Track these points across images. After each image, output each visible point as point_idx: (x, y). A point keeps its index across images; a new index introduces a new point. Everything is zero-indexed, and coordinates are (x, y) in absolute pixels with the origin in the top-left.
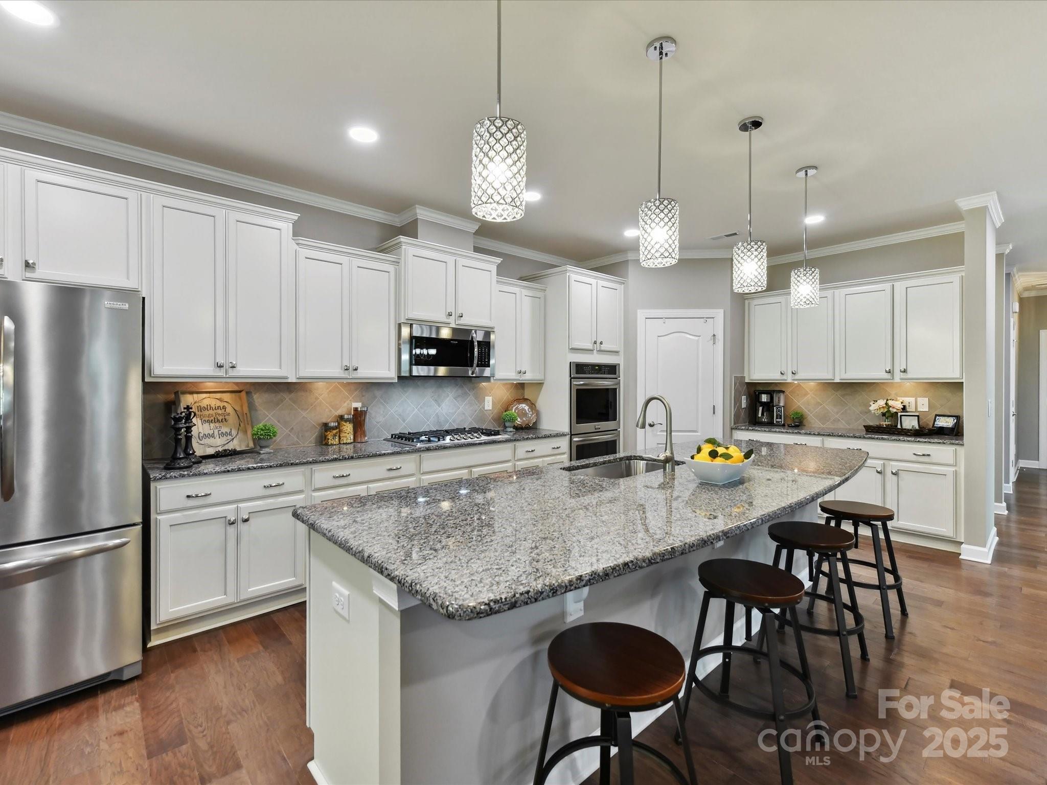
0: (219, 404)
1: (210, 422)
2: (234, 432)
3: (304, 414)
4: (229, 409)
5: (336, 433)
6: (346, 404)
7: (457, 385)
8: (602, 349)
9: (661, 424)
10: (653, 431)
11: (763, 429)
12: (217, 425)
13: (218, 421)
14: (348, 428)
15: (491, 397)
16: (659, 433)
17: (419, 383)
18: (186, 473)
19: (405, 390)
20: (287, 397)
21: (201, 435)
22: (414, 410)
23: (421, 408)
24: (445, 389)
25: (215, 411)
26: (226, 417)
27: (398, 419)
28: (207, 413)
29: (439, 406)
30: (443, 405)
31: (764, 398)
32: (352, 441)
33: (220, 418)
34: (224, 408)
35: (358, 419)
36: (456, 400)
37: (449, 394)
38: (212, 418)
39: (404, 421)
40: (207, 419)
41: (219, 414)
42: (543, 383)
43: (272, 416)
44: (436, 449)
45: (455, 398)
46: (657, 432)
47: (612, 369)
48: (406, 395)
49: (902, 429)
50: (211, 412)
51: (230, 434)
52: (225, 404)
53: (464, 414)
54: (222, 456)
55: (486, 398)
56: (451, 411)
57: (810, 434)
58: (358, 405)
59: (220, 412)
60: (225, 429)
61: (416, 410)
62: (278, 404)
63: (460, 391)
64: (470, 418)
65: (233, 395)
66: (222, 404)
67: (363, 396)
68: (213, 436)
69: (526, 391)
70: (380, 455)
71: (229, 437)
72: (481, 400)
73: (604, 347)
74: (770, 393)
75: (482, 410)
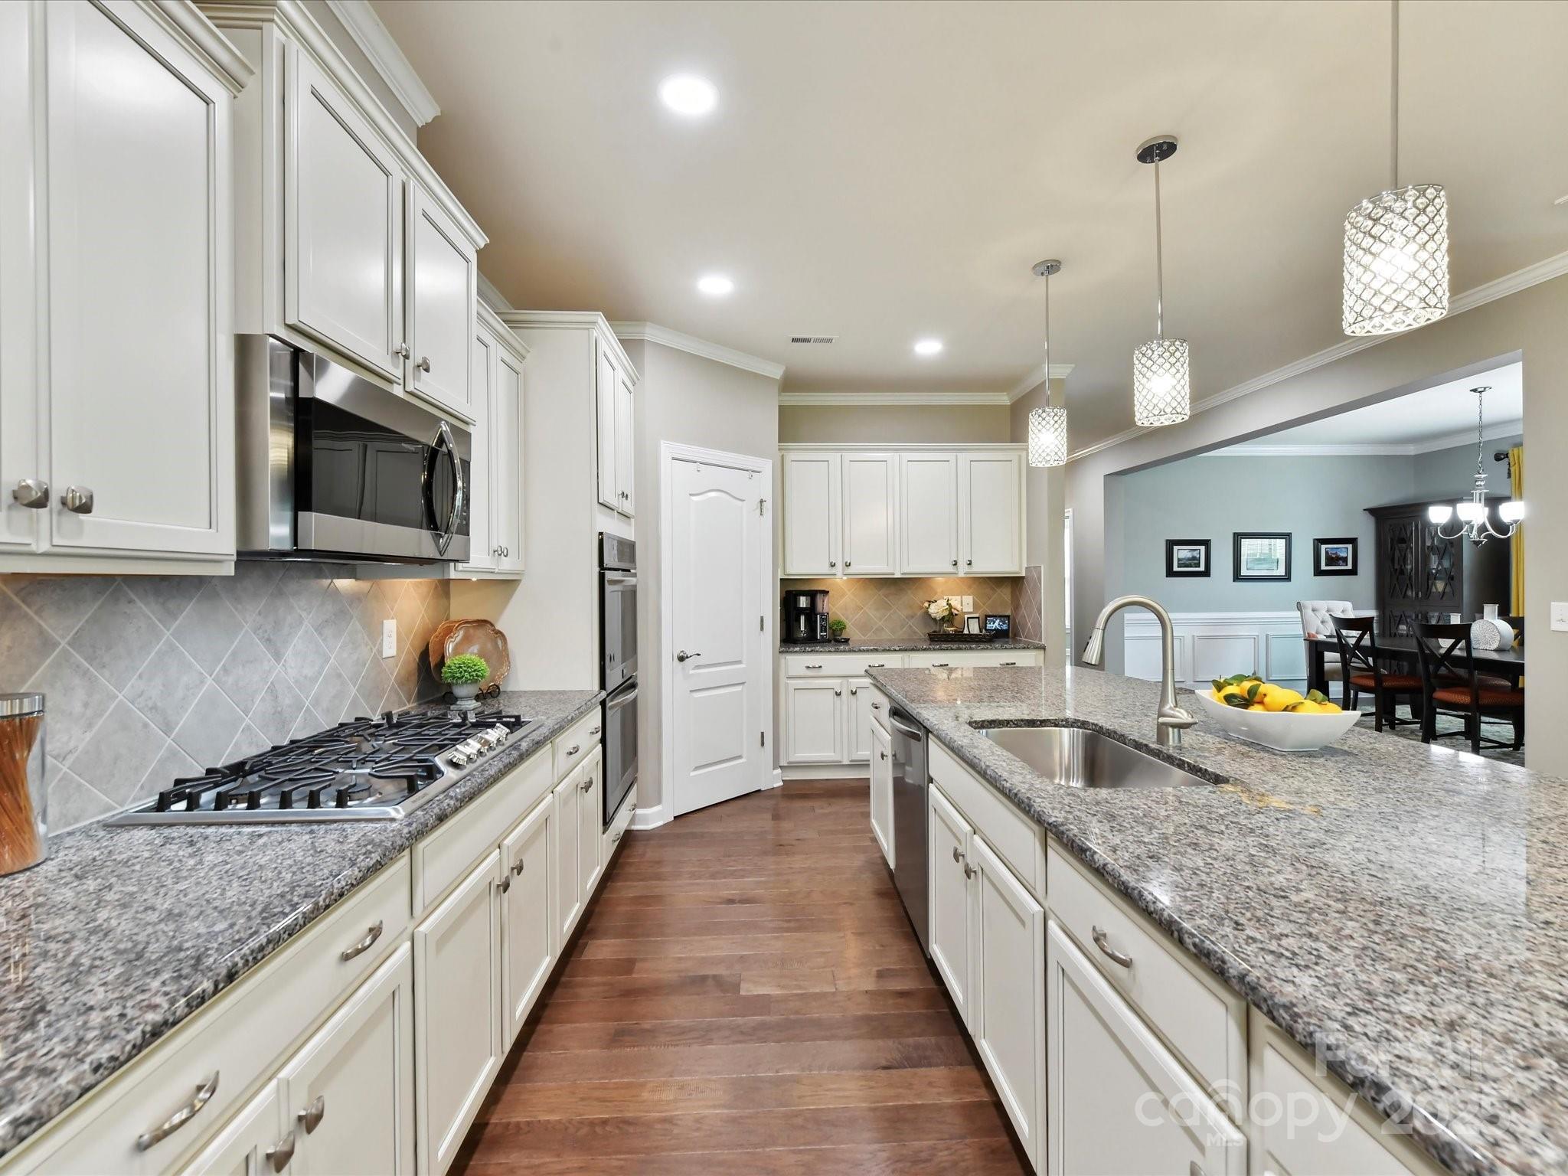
8: (623, 509)
9: (699, 655)
10: (683, 668)
11: (827, 649)
15: (394, 621)
16: (691, 672)
22: (202, 682)
23: (225, 670)
27: (146, 725)
29: (278, 656)
30: (289, 654)
31: (803, 602)
36: (320, 634)
37: (304, 614)
39: (167, 729)
42: (520, 580)
47: (631, 553)
49: (970, 635)
53: (339, 676)
55: (384, 623)
56: (308, 671)
57: (889, 650)
61: (209, 681)
69: (452, 600)
72: (374, 633)
73: (625, 506)
74: (812, 595)
75: (378, 659)
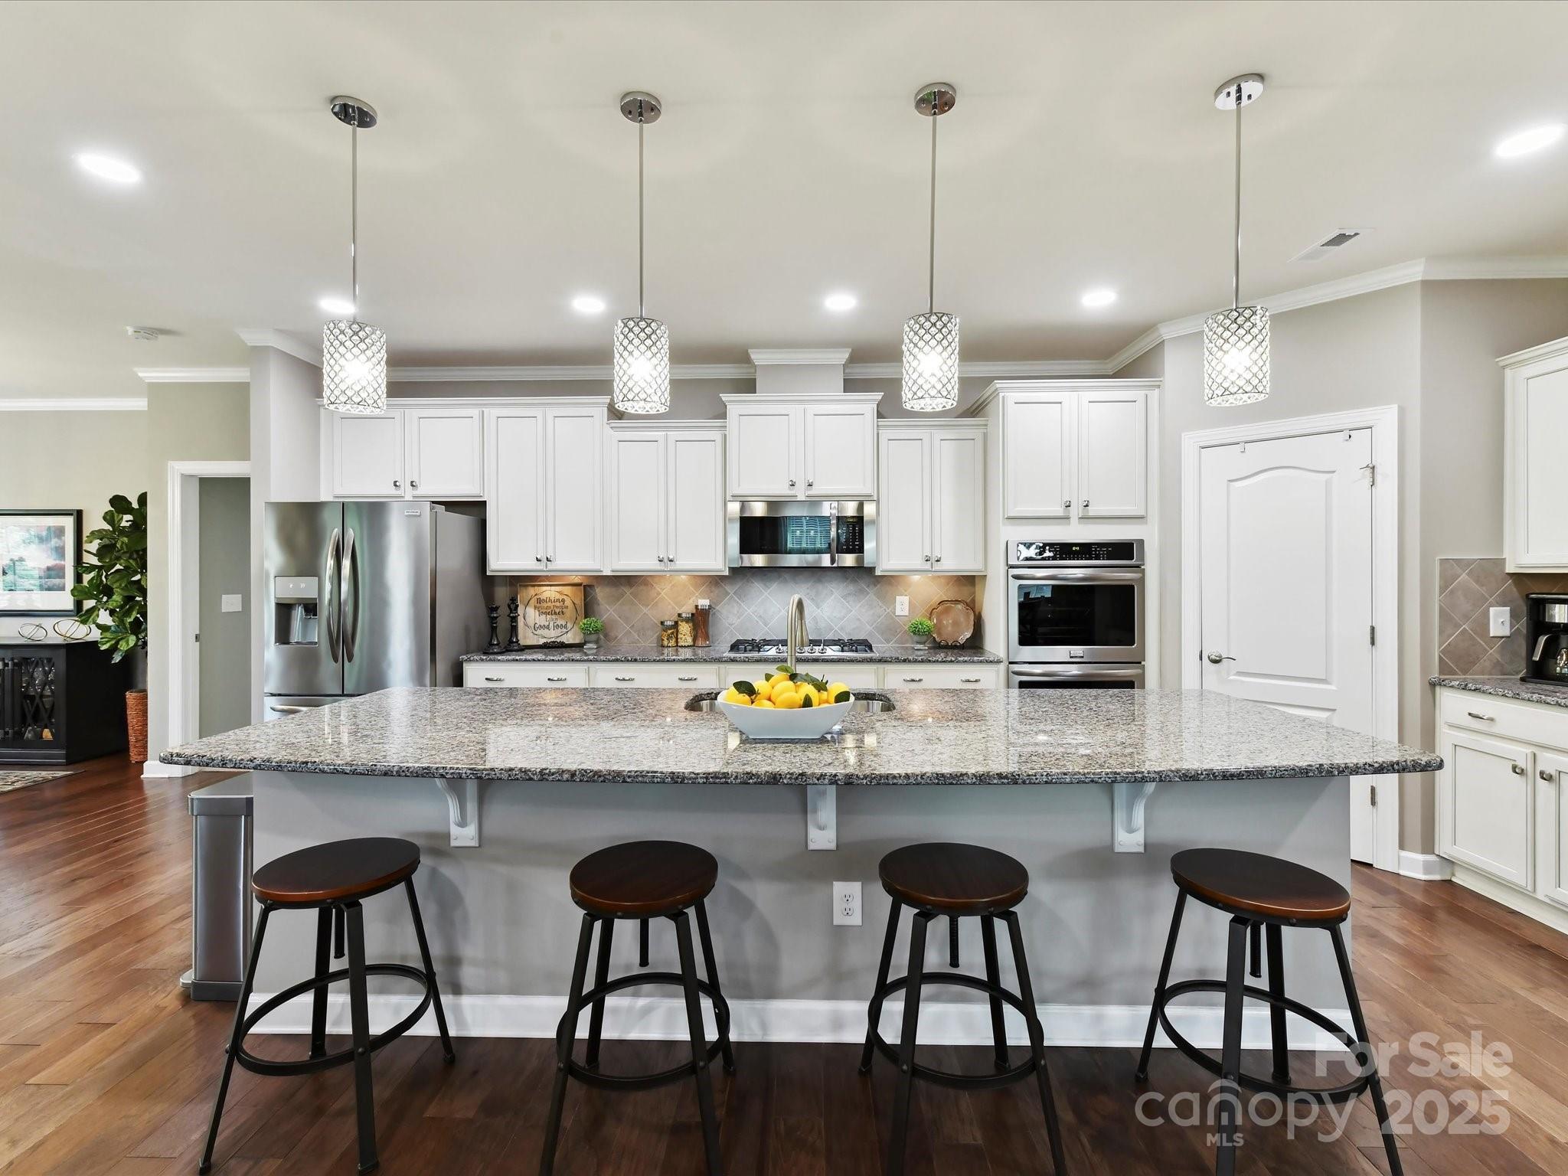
0: (558, 596)
1: (546, 614)
2: (569, 625)
3: (645, 610)
4: (568, 602)
5: (672, 633)
6: (691, 601)
7: (847, 579)
8: (1091, 514)
10: (1217, 671)
12: (554, 617)
13: (555, 613)
14: (685, 629)
15: (908, 597)
16: (1232, 678)
17: (787, 576)
18: (484, 658)
19: (768, 584)
20: (628, 591)
21: (537, 626)
24: (826, 584)
25: (553, 604)
26: (564, 610)
28: (545, 605)
29: (818, 607)
30: (825, 606)
32: (692, 644)
33: (557, 611)
34: (563, 600)
35: (701, 620)
36: (845, 599)
38: (550, 610)
40: (544, 611)
41: (557, 607)
42: (986, 576)
43: (613, 611)
44: (745, 661)
45: (844, 597)
46: (1228, 674)
47: (1123, 551)
48: (769, 591)
50: (549, 604)
51: (565, 627)
52: (565, 597)
53: (859, 619)
54: (549, 648)
55: (898, 598)
58: (704, 603)
59: (558, 604)
60: (560, 622)
62: (618, 600)
63: (851, 588)
64: (868, 627)
65: (575, 588)
66: (561, 597)
67: (712, 592)
68: (548, 627)
70: (668, 661)
71: (565, 630)
72: (889, 601)
73: (1092, 511)
75: (891, 616)
